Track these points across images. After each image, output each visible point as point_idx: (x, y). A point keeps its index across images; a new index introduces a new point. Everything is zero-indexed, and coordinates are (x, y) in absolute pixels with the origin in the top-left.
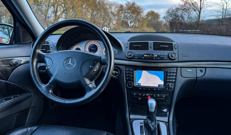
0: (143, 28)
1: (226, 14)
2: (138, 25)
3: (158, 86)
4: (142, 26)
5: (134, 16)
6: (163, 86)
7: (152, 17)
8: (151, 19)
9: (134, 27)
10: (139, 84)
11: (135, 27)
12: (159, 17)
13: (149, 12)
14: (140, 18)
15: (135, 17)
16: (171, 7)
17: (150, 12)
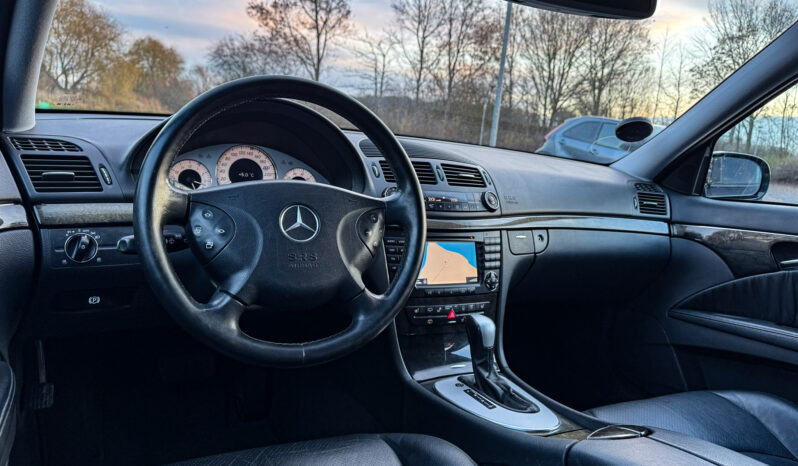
0: (119, 98)
1: (384, 88)
2: (99, 83)
3: (465, 281)
4: (115, 90)
5: (80, 49)
6: (476, 280)
7: (154, 62)
8: (152, 67)
9: (82, 88)
10: (422, 280)
11: (87, 91)
12: (180, 66)
13: (143, 41)
14: (107, 58)
15: (87, 52)
16: (228, 38)
17: (147, 42)
